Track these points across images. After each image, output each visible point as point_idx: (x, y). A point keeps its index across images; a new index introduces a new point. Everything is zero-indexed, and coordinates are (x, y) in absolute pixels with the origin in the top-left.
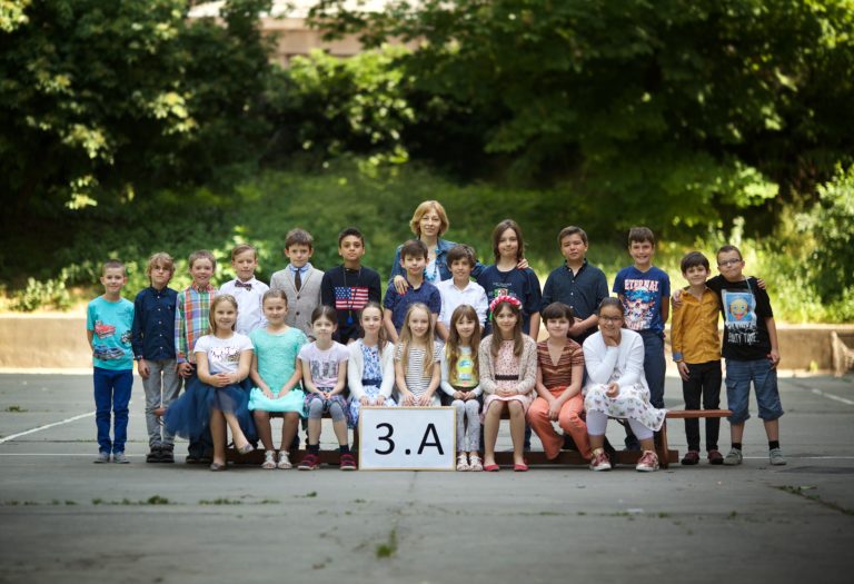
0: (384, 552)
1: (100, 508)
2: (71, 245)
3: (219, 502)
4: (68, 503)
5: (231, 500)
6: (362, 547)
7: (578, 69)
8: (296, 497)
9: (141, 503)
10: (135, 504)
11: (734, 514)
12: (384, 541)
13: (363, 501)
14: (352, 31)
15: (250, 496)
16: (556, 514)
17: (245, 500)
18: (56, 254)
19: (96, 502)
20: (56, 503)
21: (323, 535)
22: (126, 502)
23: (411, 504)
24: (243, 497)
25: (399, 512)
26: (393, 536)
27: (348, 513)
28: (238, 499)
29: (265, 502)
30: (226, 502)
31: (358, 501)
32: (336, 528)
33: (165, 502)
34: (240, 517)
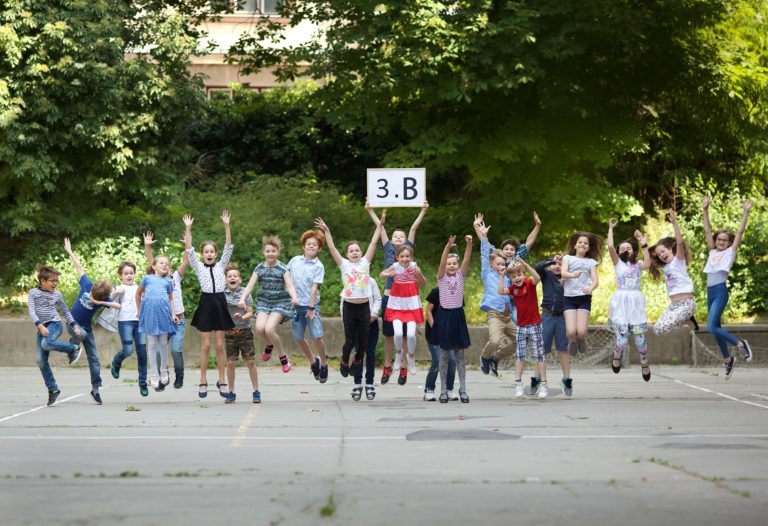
0: (327, 512)
1: (80, 480)
2: (20, 257)
3: (179, 475)
4: (54, 477)
5: (191, 473)
6: (307, 509)
7: (469, 100)
8: (244, 470)
9: (115, 477)
10: (110, 477)
11: (613, 482)
12: (325, 504)
13: (302, 473)
14: (267, 66)
15: (205, 470)
16: (465, 482)
17: (203, 473)
18: (8, 265)
19: (77, 476)
20: (42, 476)
21: (273, 500)
22: (102, 476)
23: (343, 475)
24: (200, 471)
25: (333, 482)
26: (331, 500)
27: (291, 483)
28: (196, 473)
29: (219, 474)
30: (187, 475)
31: (297, 473)
32: (282, 494)
33: (135, 475)
34: (201, 486)
